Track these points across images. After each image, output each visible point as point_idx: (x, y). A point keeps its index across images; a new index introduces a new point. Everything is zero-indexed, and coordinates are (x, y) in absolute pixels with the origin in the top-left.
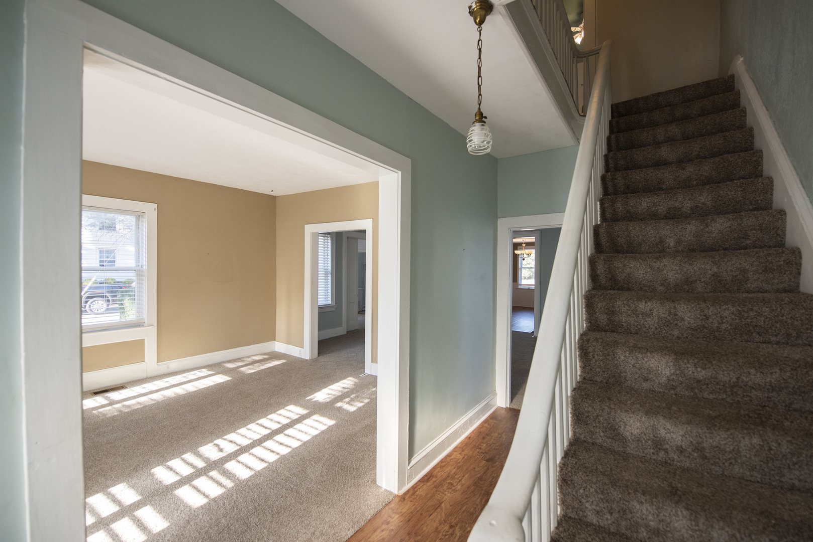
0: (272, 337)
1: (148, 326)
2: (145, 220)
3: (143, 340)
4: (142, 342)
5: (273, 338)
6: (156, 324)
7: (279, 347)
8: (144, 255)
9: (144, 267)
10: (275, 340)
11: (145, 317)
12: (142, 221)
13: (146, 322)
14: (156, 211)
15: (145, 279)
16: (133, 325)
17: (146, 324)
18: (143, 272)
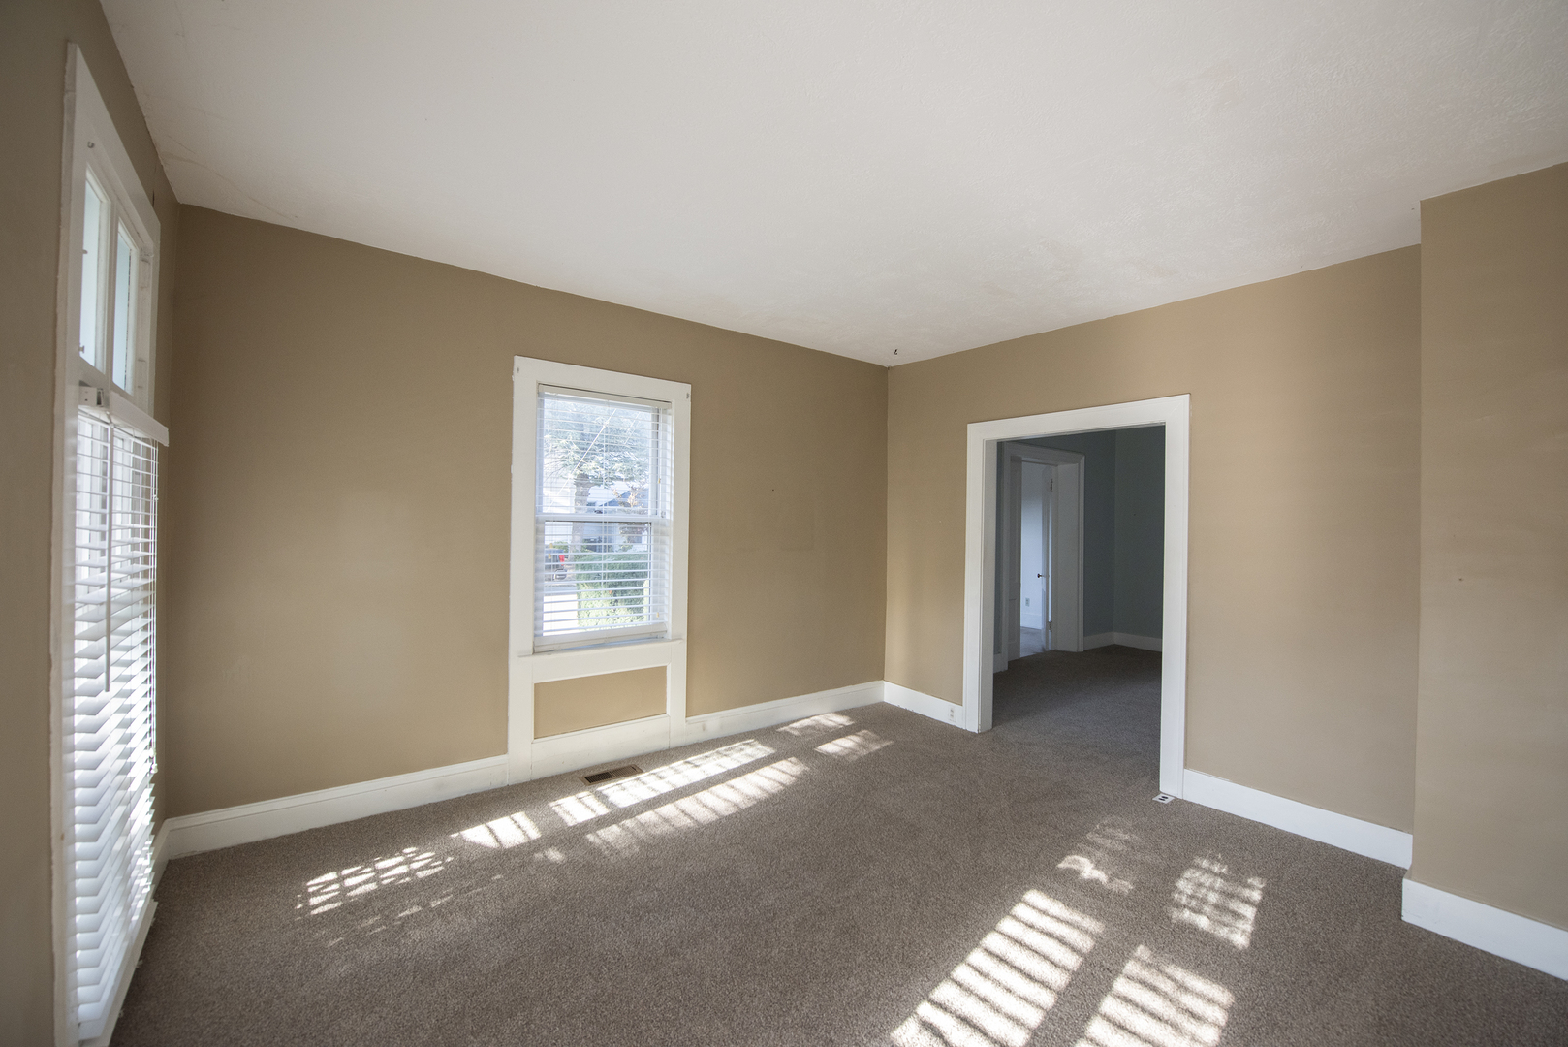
0: (878, 673)
1: (673, 640)
2: (670, 419)
3: (665, 668)
4: (661, 672)
5: (880, 675)
6: (685, 637)
7: (893, 693)
8: (668, 490)
9: (667, 516)
10: (883, 679)
11: (668, 619)
12: (665, 421)
13: (670, 630)
14: (690, 398)
15: (669, 541)
16: (648, 636)
17: (669, 636)
18: (664, 526)
